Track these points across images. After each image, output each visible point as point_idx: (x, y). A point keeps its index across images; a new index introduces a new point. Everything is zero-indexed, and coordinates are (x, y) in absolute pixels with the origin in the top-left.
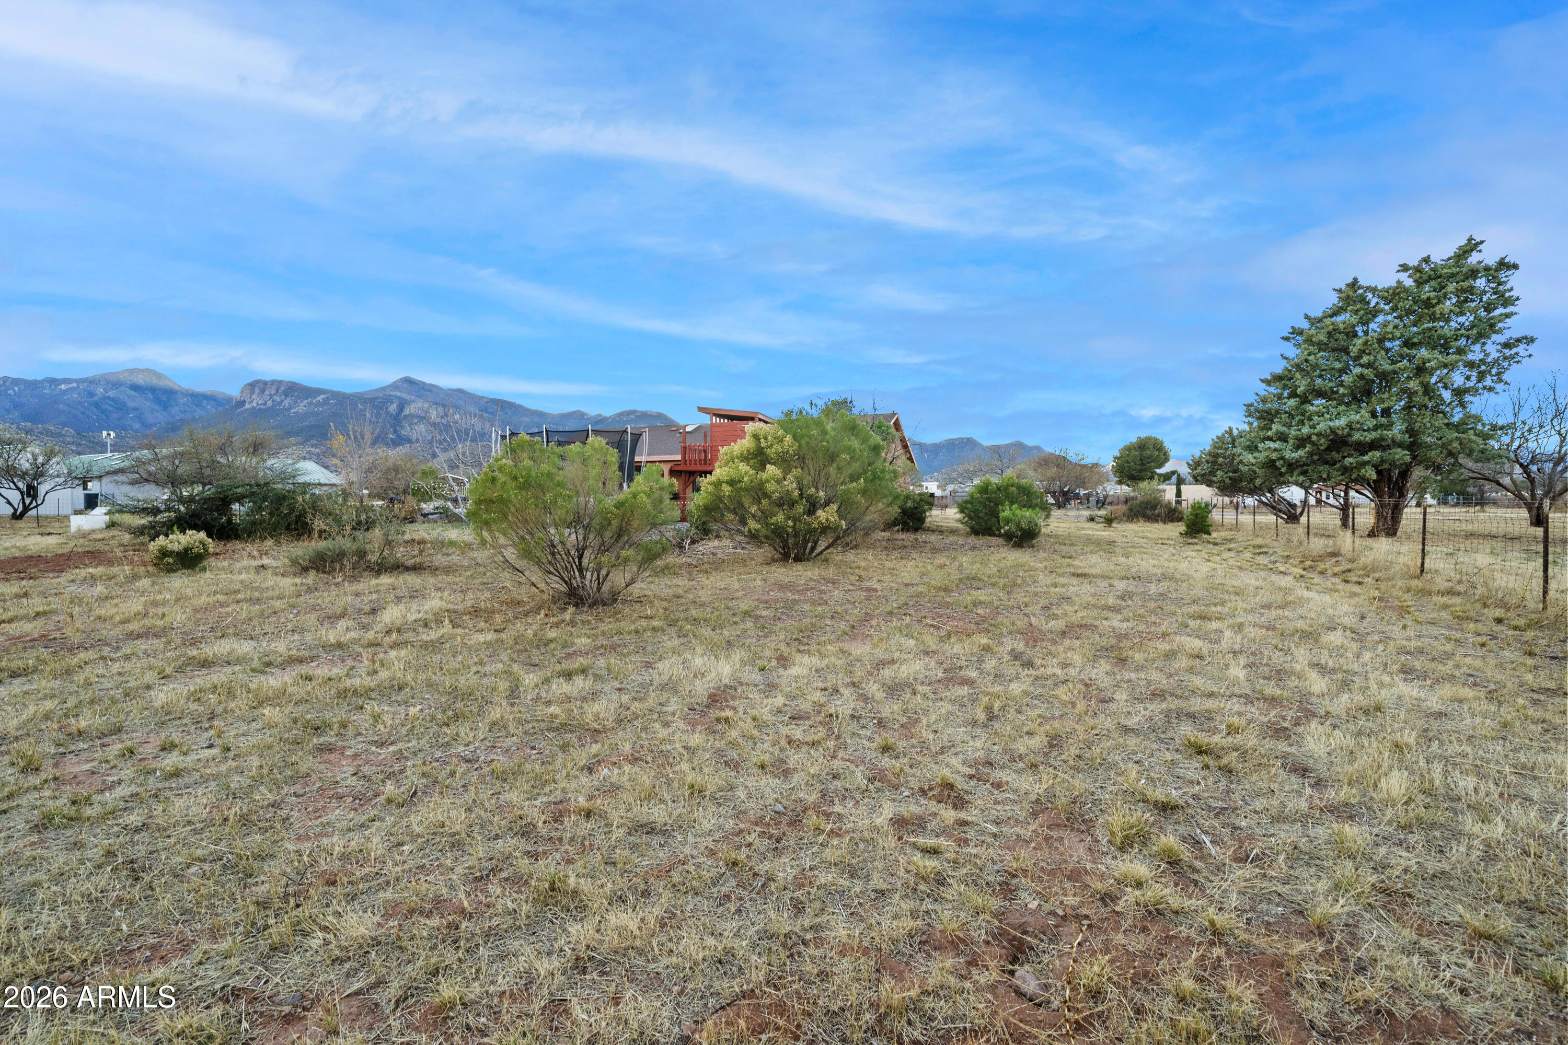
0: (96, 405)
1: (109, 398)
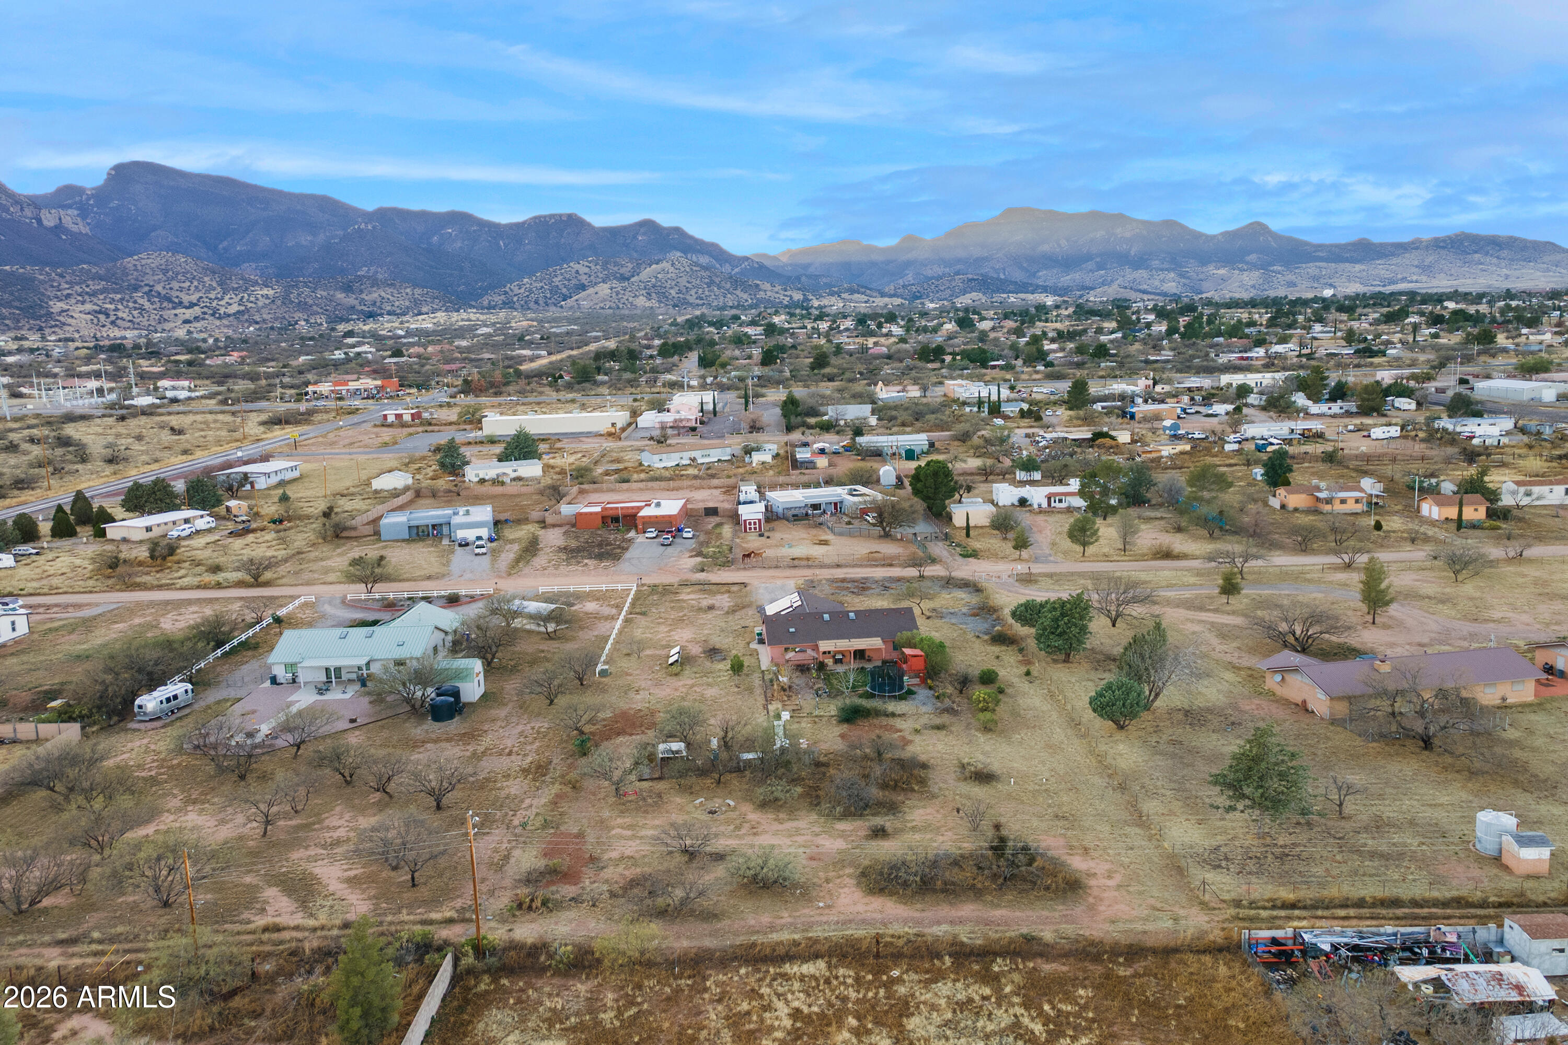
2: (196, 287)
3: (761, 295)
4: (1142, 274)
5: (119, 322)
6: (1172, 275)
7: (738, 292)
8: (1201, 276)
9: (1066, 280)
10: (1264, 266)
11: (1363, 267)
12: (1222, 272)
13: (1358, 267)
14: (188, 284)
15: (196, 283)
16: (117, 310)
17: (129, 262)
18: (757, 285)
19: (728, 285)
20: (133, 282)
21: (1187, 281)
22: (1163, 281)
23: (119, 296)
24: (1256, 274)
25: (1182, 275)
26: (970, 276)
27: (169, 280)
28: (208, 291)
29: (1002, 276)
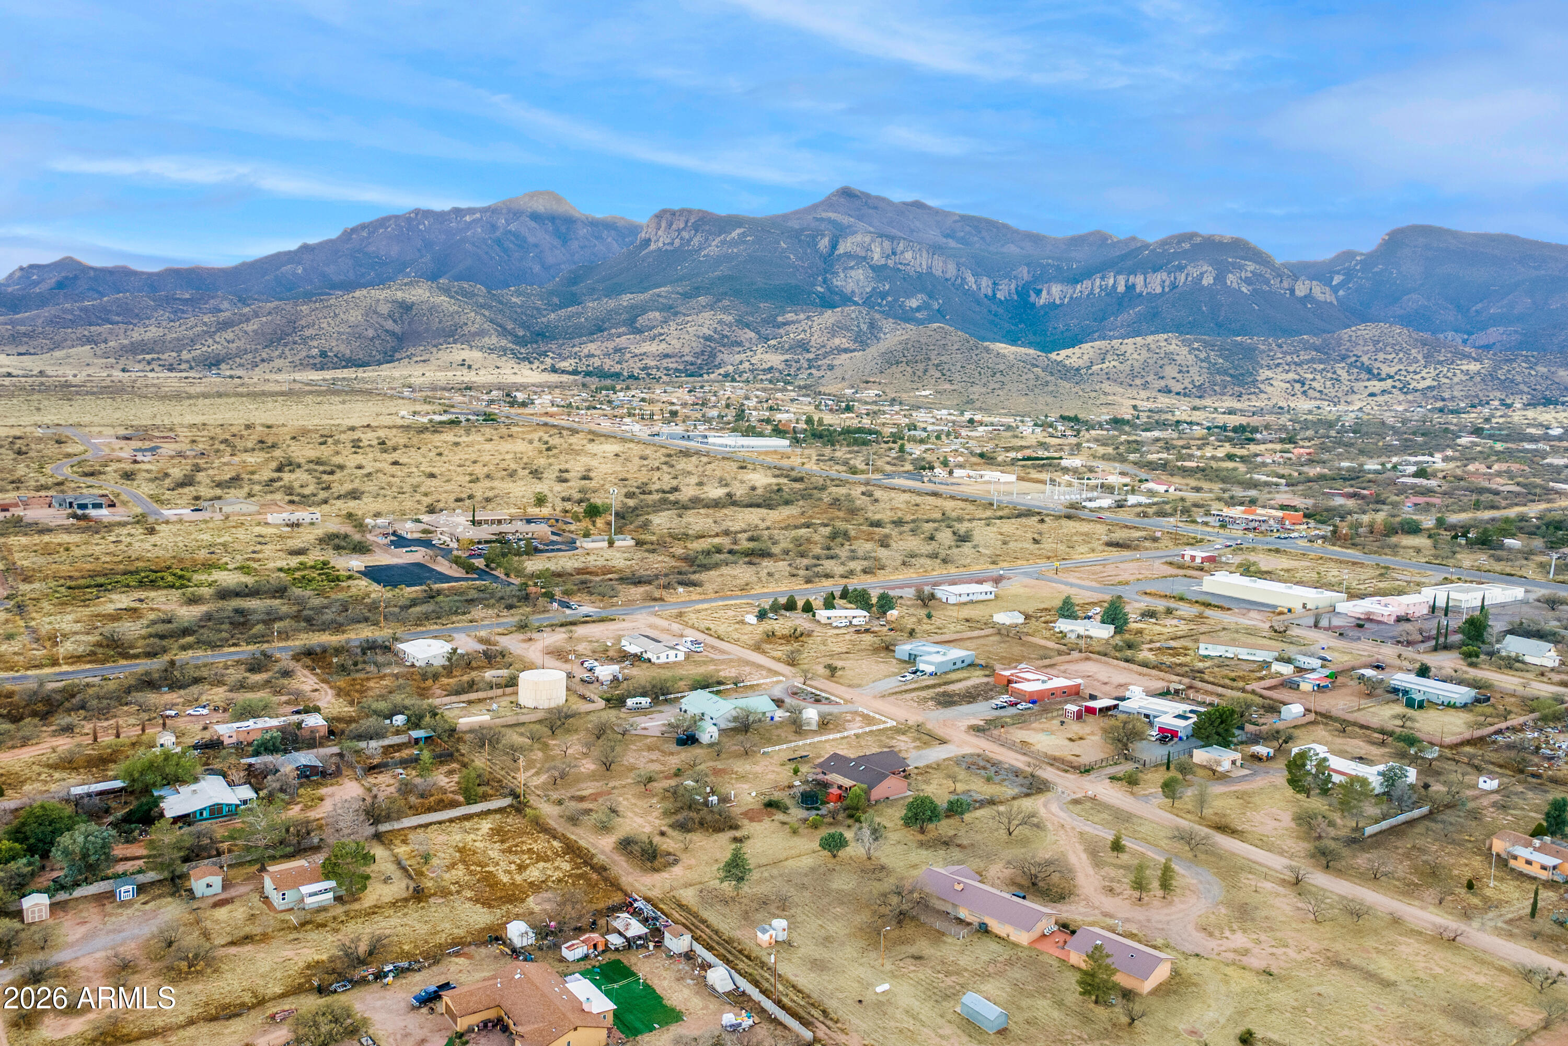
0: (498, 242)
1: (510, 231)
2: (1400, 359)
5: (1311, 392)
14: (1393, 355)
15: (1401, 355)
16: (1314, 379)
17: (1346, 333)
20: (1343, 352)
23: (1322, 366)
27: (1376, 351)
28: (1410, 364)
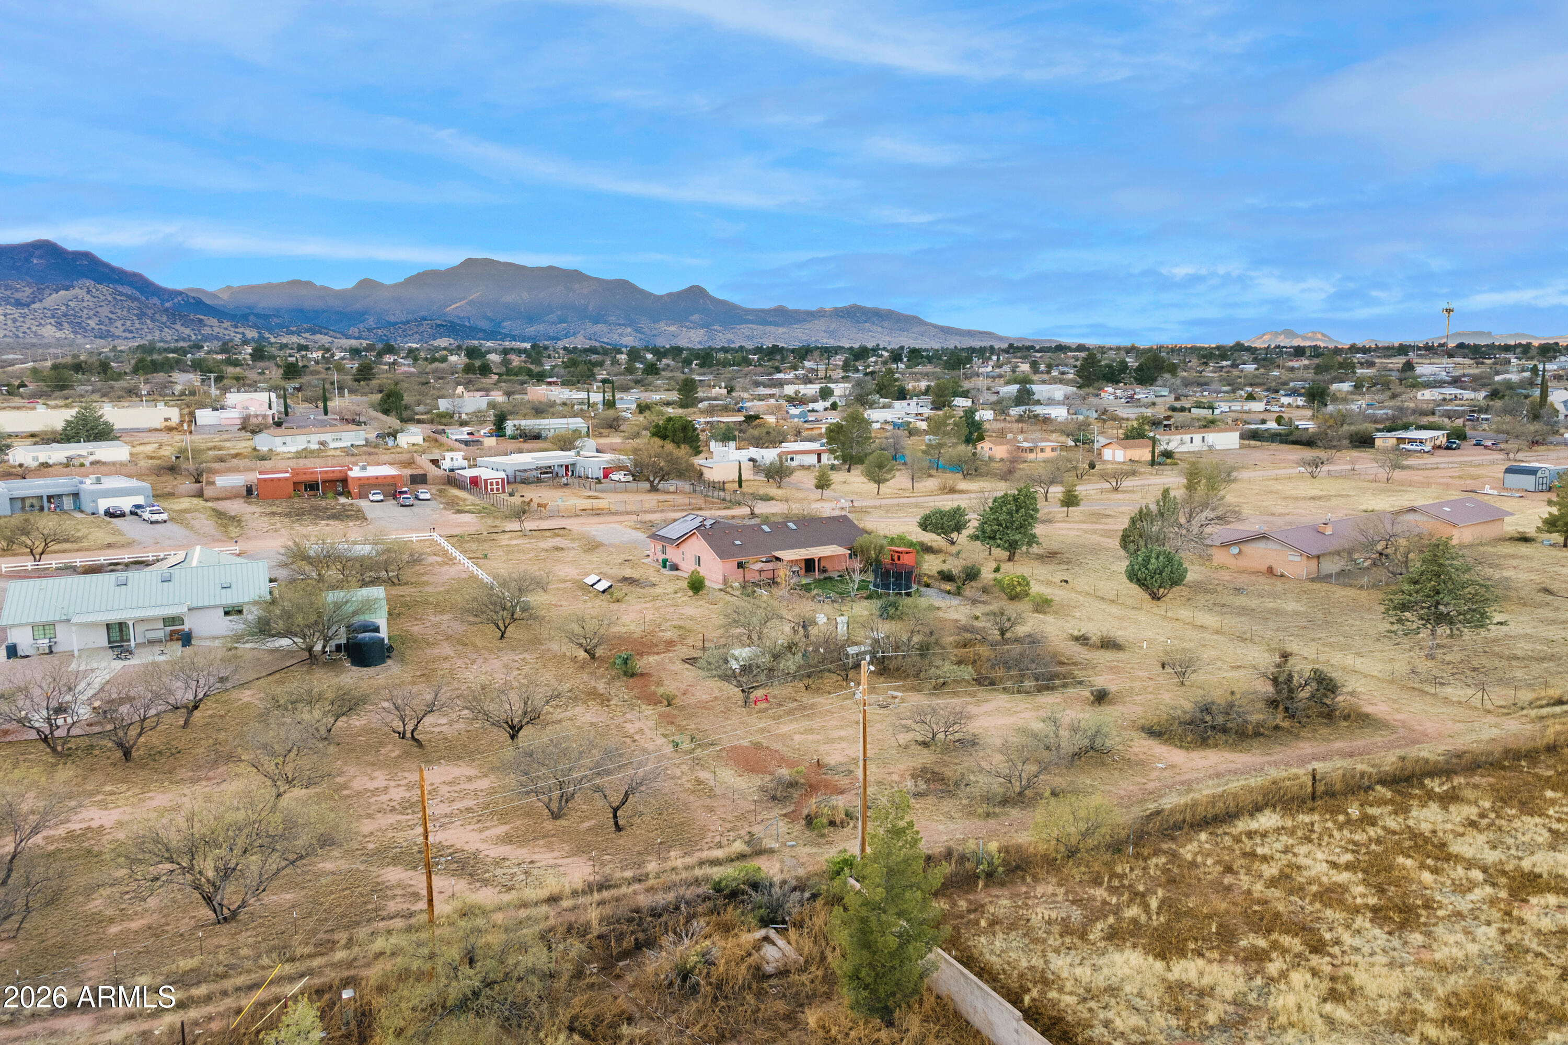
3: (206, 331)
4: (600, 328)
6: (629, 330)
7: (178, 326)
8: (655, 332)
9: (531, 330)
10: (706, 325)
11: (785, 330)
12: (672, 329)
13: (781, 330)
18: (201, 321)
19: (164, 319)
21: (643, 336)
22: (621, 335)
24: (702, 332)
25: (638, 330)
26: (439, 322)
29: (467, 324)
